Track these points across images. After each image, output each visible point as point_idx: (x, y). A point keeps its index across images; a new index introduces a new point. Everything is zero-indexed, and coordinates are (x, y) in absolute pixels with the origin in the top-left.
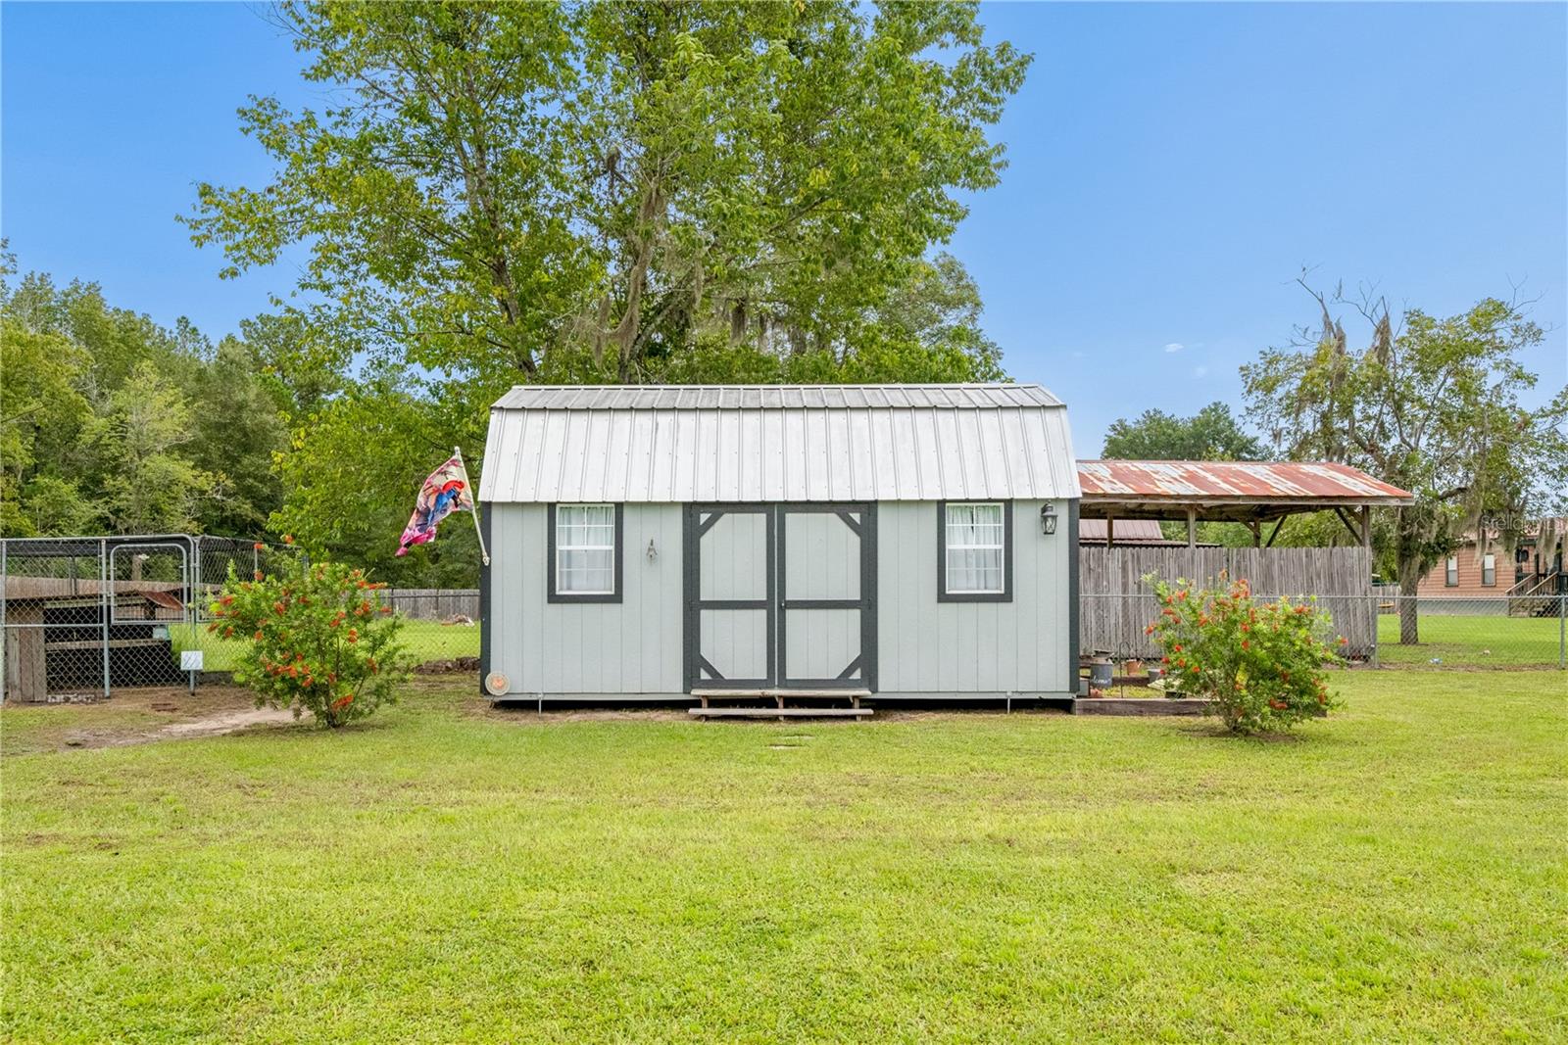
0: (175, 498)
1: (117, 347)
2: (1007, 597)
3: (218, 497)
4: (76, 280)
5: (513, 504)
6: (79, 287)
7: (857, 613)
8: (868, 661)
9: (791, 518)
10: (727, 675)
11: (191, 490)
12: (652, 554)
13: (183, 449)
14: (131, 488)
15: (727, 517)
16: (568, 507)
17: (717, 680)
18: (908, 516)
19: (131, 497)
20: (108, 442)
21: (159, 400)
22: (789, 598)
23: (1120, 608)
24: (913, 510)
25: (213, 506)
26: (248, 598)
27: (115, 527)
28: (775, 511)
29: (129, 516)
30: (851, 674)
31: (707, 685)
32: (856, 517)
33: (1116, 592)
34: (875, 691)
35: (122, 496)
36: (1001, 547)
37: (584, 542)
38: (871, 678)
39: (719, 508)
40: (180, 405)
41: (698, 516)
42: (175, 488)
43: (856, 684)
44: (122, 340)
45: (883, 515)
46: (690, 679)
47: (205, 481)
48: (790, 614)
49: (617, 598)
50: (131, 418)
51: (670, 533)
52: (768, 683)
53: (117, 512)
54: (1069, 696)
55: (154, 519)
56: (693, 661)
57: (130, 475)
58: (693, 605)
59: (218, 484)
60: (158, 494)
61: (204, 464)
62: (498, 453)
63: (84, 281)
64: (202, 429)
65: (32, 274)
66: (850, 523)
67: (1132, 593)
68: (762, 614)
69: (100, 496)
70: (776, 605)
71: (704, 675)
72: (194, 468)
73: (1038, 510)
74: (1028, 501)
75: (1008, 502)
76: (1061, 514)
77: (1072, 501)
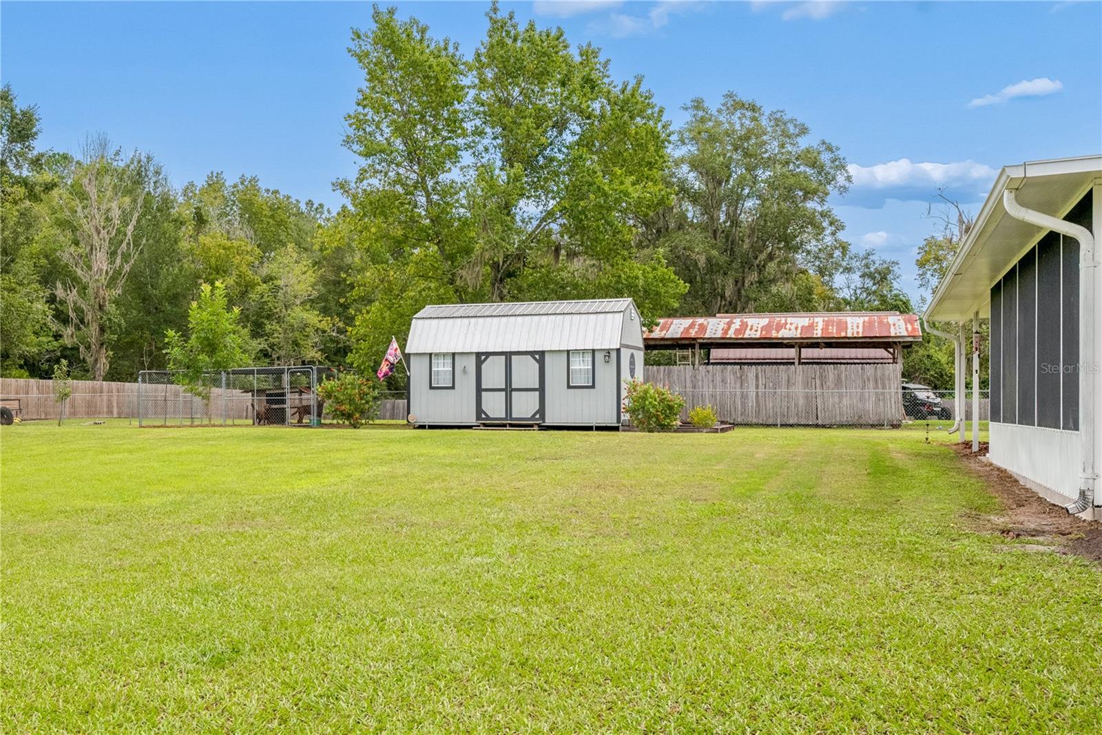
0: (307, 336)
1: (268, 222)
2: (593, 387)
3: (334, 334)
4: (243, 176)
5: (417, 354)
6: (245, 181)
7: (537, 393)
8: (542, 410)
9: (513, 357)
10: (491, 416)
11: (317, 330)
12: (465, 371)
13: (311, 302)
14: (280, 329)
15: (491, 357)
16: (437, 355)
17: (488, 418)
18: (556, 356)
19: (280, 336)
20: (267, 299)
21: (298, 269)
22: (513, 387)
23: (754, 397)
24: (558, 354)
25: (331, 340)
26: (329, 386)
27: (271, 356)
28: (508, 355)
29: (280, 348)
30: (535, 415)
31: (484, 419)
32: (537, 357)
33: (752, 389)
34: (544, 422)
35: (275, 335)
36: (590, 367)
37: (443, 367)
38: (543, 417)
39: (488, 354)
40: (310, 272)
41: (481, 357)
42: (307, 329)
43: (537, 419)
44: (272, 217)
45: (547, 357)
46: (478, 418)
47: (326, 323)
48: (513, 393)
49: (453, 387)
50: (280, 283)
51: (471, 363)
52: (506, 419)
53: (272, 346)
54: (617, 425)
55: (294, 351)
56: (479, 411)
57: (280, 320)
58: (479, 390)
59: (334, 325)
60: (297, 334)
61: (325, 311)
62: (414, 335)
63: (248, 176)
64: (324, 285)
65: (212, 173)
66: (535, 359)
67: (761, 390)
68: (504, 393)
69: (262, 336)
70: (509, 390)
71: (483, 416)
72: (318, 316)
73: (604, 353)
74: (601, 350)
75: (594, 351)
76: (614, 355)
77: (618, 350)
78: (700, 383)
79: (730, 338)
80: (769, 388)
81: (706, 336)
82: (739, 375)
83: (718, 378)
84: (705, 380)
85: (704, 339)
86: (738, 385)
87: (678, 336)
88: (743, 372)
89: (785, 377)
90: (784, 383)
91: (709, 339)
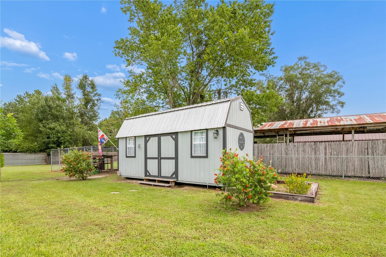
2: (207, 156)
5: (121, 138)
7: (174, 160)
8: (176, 173)
9: (162, 137)
10: (151, 174)
12: (139, 147)
15: (151, 138)
16: (129, 138)
17: (150, 176)
18: (184, 135)
22: (162, 156)
23: (324, 160)
24: (186, 134)
28: (159, 136)
30: (173, 176)
31: (148, 176)
32: (174, 136)
33: (322, 155)
34: (178, 180)
36: (205, 142)
37: (131, 145)
38: (177, 177)
39: (150, 136)
41: (147, 137)
43: (174, 178)
45: (179, 135)
46: (146, 175)
48: (162, 160)
49: (135, 157)
51: (141, 142)
52: (158, 177)
56: (146, 171)
58: (146, 158)
62: (122, 128)
66: (173, 138)
67: (328, 156)
68: (157, 160)
70: (159, 158)
71: (148, 174)
73: (213, 131)
74: (211, 129)
75: (207, 130)
76: (221, 132)
77: (224, 128)
78: (290, 152)
79: (308, 127)
80: (334, 155)
81: (294, 127)
82: (313, 148)
83: (301, 149)
84: (293, 150)
85: (292, 128)
86: (313, 153)
87: (278, 128)
88: (317, 146)
89: (345, 148)
90: (344, 152)
91: (295, 128)
